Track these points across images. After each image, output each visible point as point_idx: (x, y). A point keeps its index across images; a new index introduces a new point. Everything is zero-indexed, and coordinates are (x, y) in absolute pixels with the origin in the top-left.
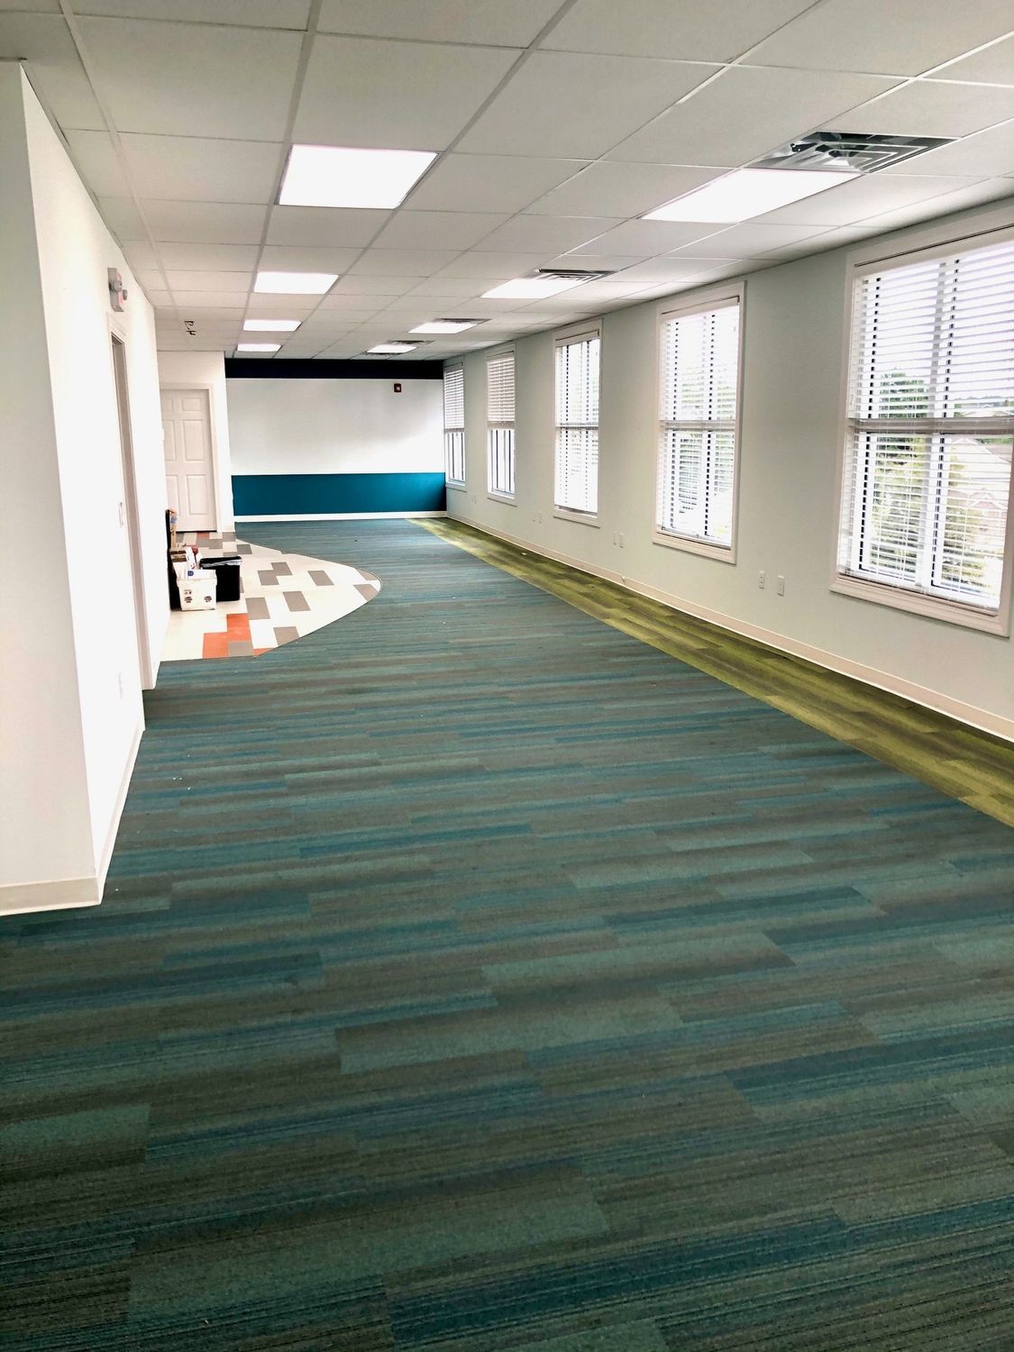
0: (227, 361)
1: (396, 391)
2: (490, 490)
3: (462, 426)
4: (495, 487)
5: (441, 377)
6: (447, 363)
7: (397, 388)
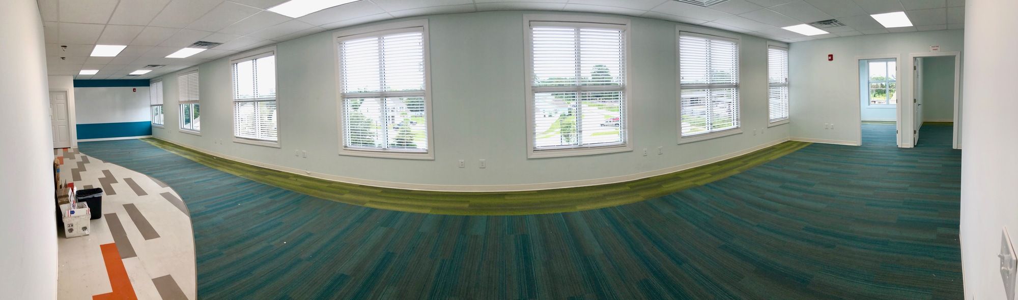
0: (74, 80)
1: (134, 91)
2: (180, 129)
3: (162, 103)
4: (182, 127)
5: (149, 86)
6: (150, 81)
7: (134, 90)
